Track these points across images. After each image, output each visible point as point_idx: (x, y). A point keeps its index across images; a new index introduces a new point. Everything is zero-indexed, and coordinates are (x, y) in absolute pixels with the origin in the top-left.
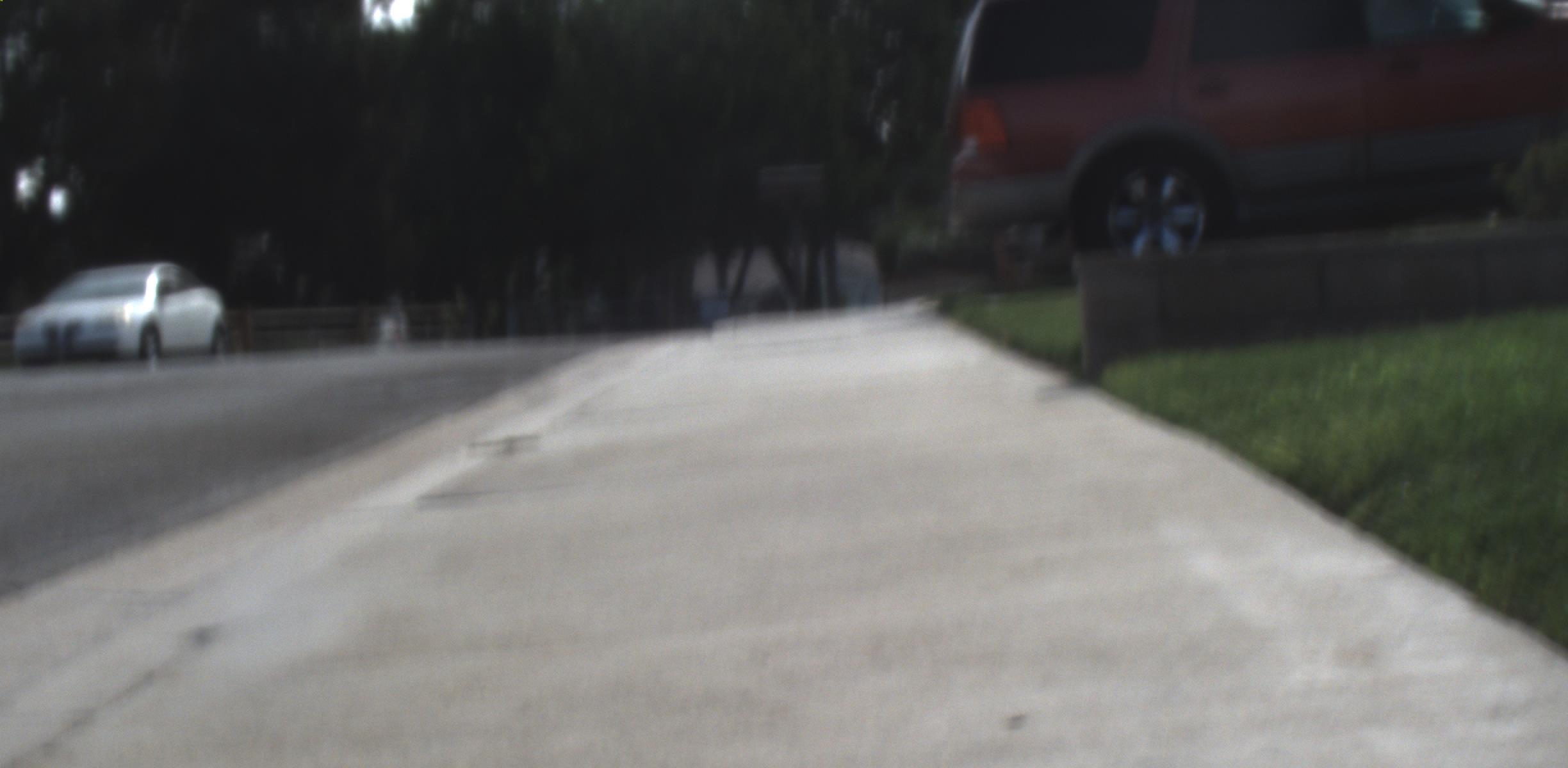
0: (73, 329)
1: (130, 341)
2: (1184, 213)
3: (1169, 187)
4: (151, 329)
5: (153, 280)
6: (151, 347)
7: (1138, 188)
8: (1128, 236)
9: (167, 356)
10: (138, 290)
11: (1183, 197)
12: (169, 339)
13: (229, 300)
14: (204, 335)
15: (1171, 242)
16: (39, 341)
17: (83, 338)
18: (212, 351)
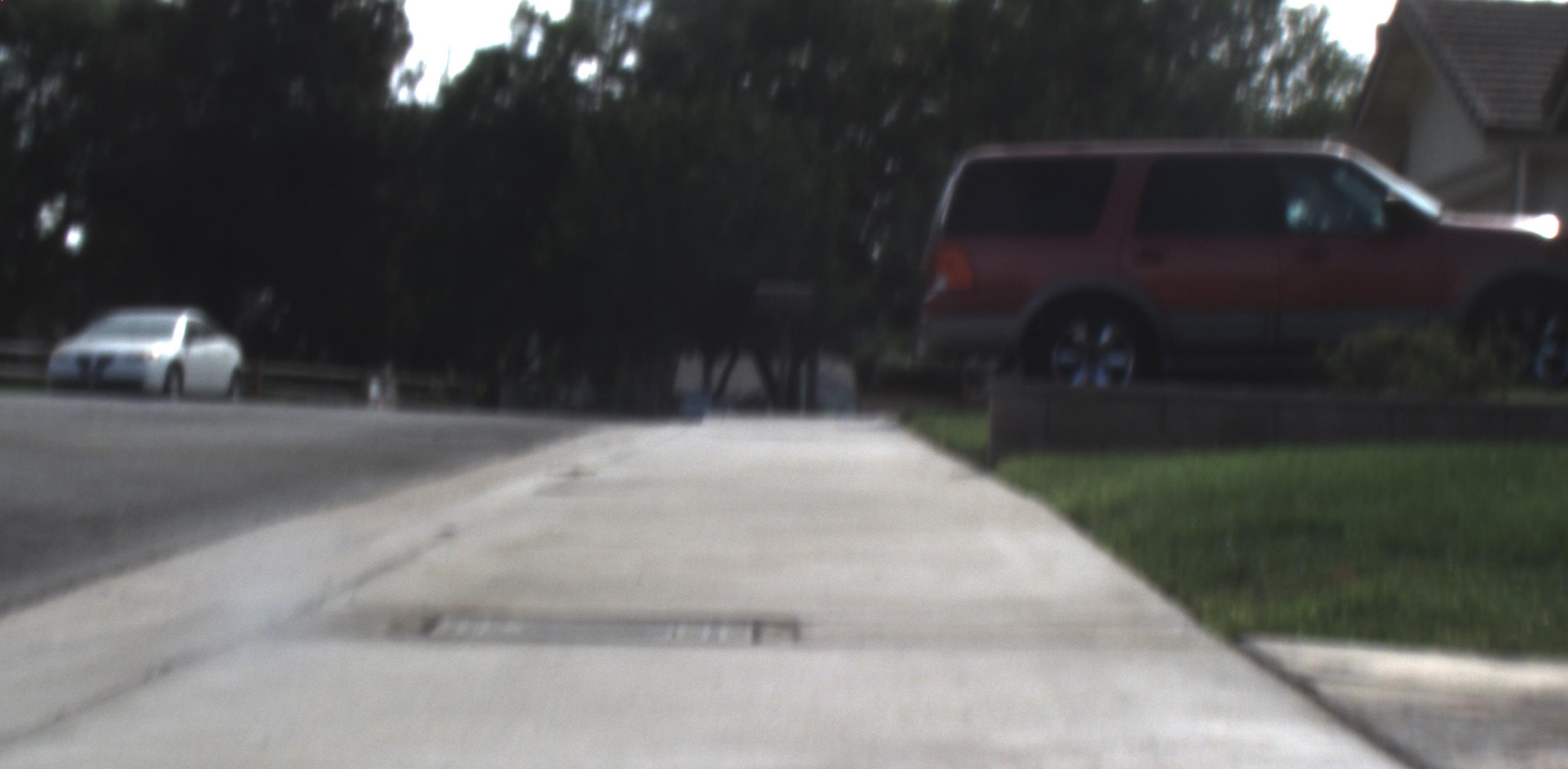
0: (106, 360)
1: (156, 378)
2: (1117, 360)
3: (1105, 337)
4: (176, 368)
5: (182, 321)
6: (174, 384)
7: (1080, 334)
8: (1068, 372)
9: (186, 394)
10: (165, 331)
11: (1117, 344)
12: (191, 379)
13: (249, 349)
14: (223, 379)
15: (1102, 381)
16: (73, 370)
17: (111, 372)
18: (226, 396)
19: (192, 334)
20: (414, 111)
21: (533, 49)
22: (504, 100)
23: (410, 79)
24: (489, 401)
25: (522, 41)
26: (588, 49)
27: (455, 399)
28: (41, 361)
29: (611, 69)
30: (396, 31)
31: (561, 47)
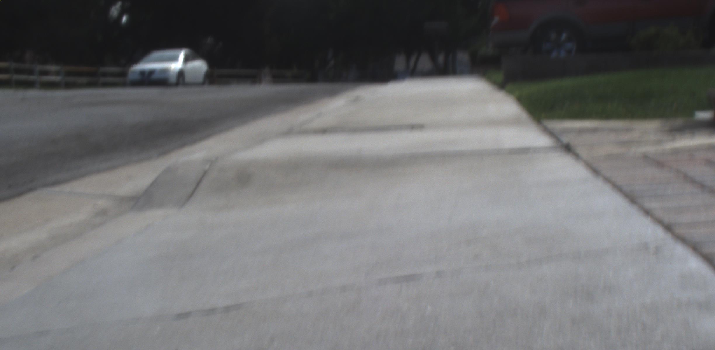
0: (152, 72)
1: (173, 79)
2: (570, 45)
3: (564, 36)
4: (181, 74)
5: (182, 54)
6: (180, 81)
7: (553, 36)
8: (549, 52)
9: (184, 84)
10: (175, 59)
11: (569, 40)
12: (188, 78)
13: (211, 63)
14: (200, 78)
15: (563, 54)
16: (137, 77)
17: (155, 77)
18: (203, 84)
19: (187, 59)
24: (313, 79)
27: (297, 79)
28: (124, 74)
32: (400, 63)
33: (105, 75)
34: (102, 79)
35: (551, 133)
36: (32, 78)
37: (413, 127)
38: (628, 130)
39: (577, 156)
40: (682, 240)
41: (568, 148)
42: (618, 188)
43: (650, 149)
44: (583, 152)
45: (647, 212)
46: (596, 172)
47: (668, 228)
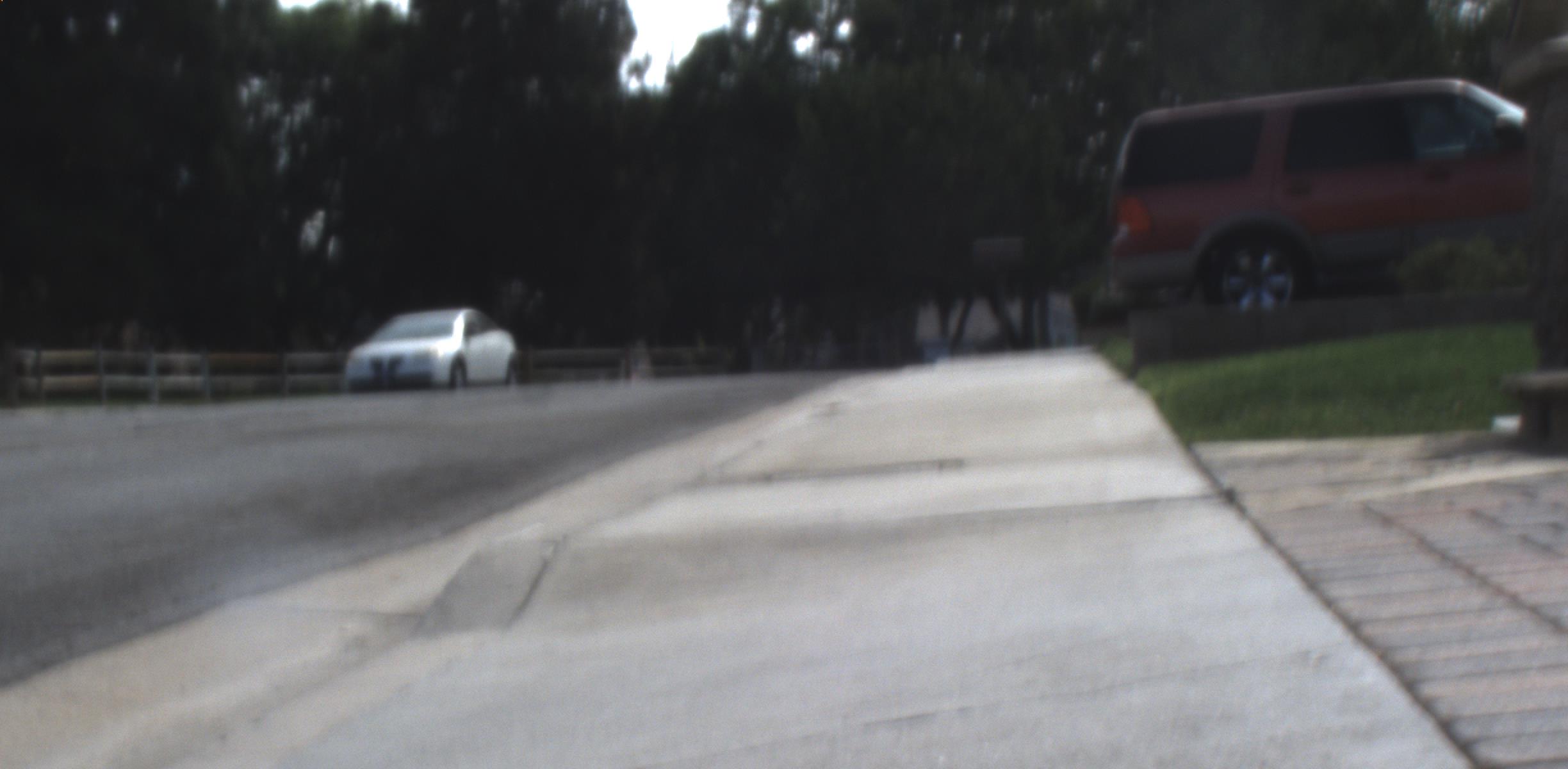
0: (396, 361)
1: (443, 374)
2: (1278, 280)
3: (1267, 261)
4: (459, 363)
5: (459, 320)
6: (459, 379)
7: (1244, 262)
8: (1237, 296)
9: (467, 384)
10: (446, 331)
11: (1278, 268)
12: (474, 372)
13: (521, 340)
14: (500, 369)
15: (1268, 301)
16: (366, 373)
17: (404, 370)
18: (506, 382)
19: (470, 331)
20: (645, 98)
21: (752, 29)
22: (729, 80)
23: (638, 70)
24: (741, 365)
25: (741, 21)
26: (805, 26)
27: (708, 366)
28: (336, 367)
29: (828, 41)
30: (621, 27)
31: (778, 26)
32: (927, 324)
33: (293, 370)
34: (291, 379)
35: (1204, 469)
36: (142, 380)
37: (942, 465)
38: (1352, 458)
39: (1242, 511)
40: (1368, 643)
41: (1230, 498)
42: (1294, 566)
43: (1378, 494)
44: (1254, 503)
45: (1329, 603)
46: (1267, 538)
47: (1354, 627)
